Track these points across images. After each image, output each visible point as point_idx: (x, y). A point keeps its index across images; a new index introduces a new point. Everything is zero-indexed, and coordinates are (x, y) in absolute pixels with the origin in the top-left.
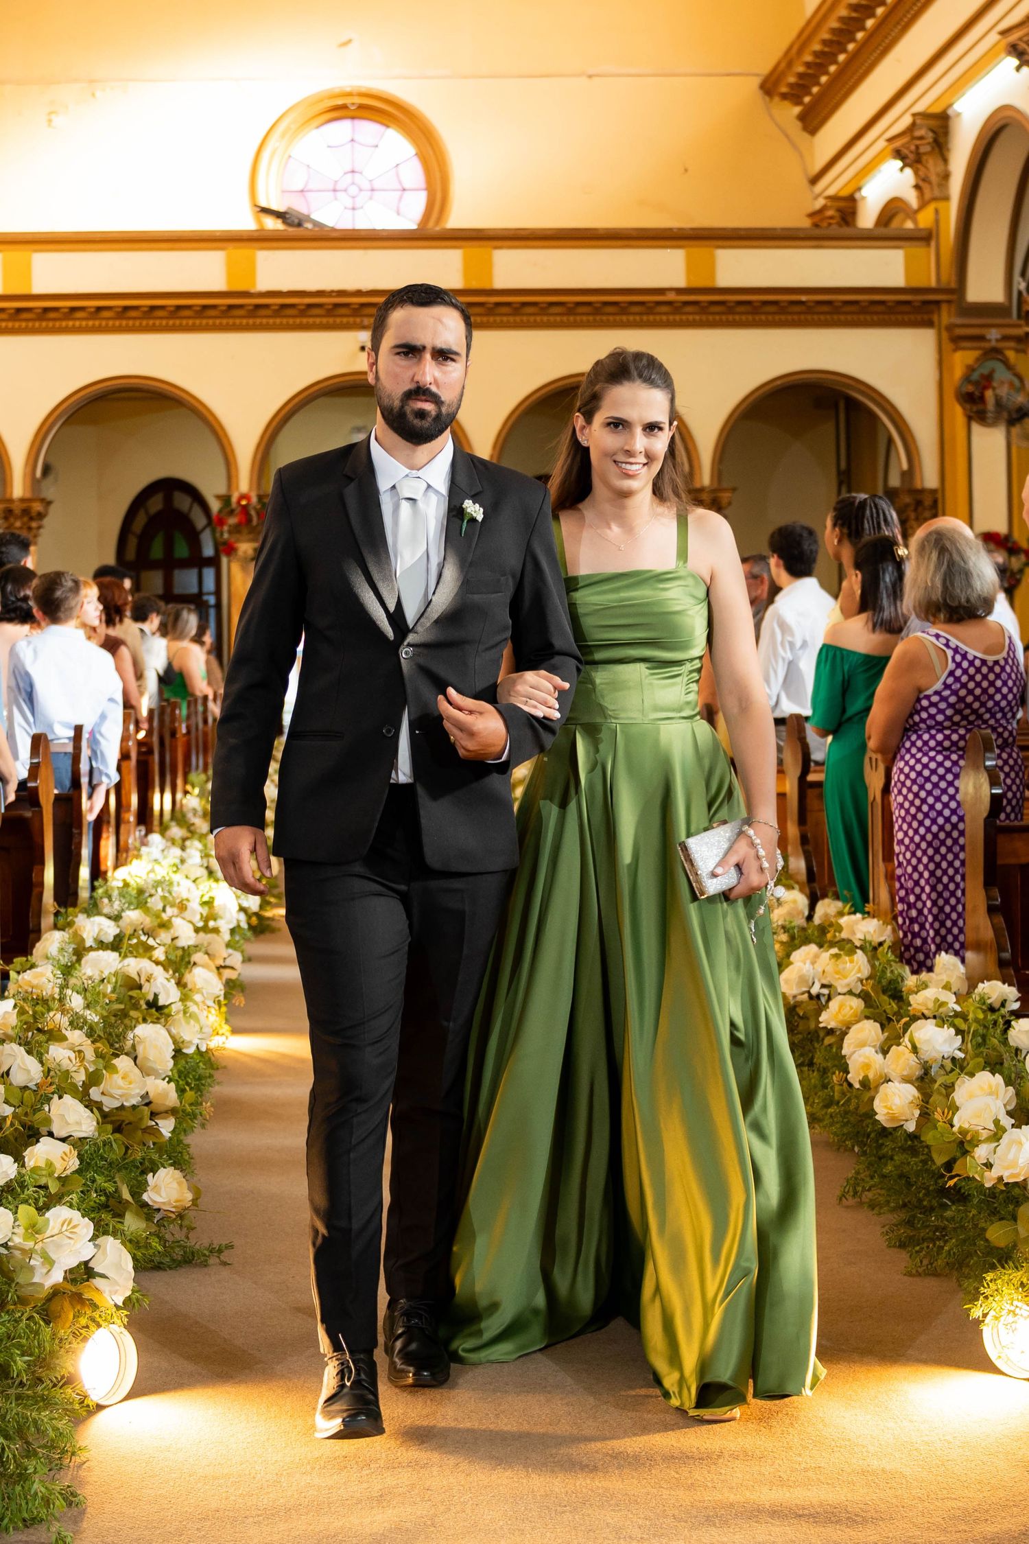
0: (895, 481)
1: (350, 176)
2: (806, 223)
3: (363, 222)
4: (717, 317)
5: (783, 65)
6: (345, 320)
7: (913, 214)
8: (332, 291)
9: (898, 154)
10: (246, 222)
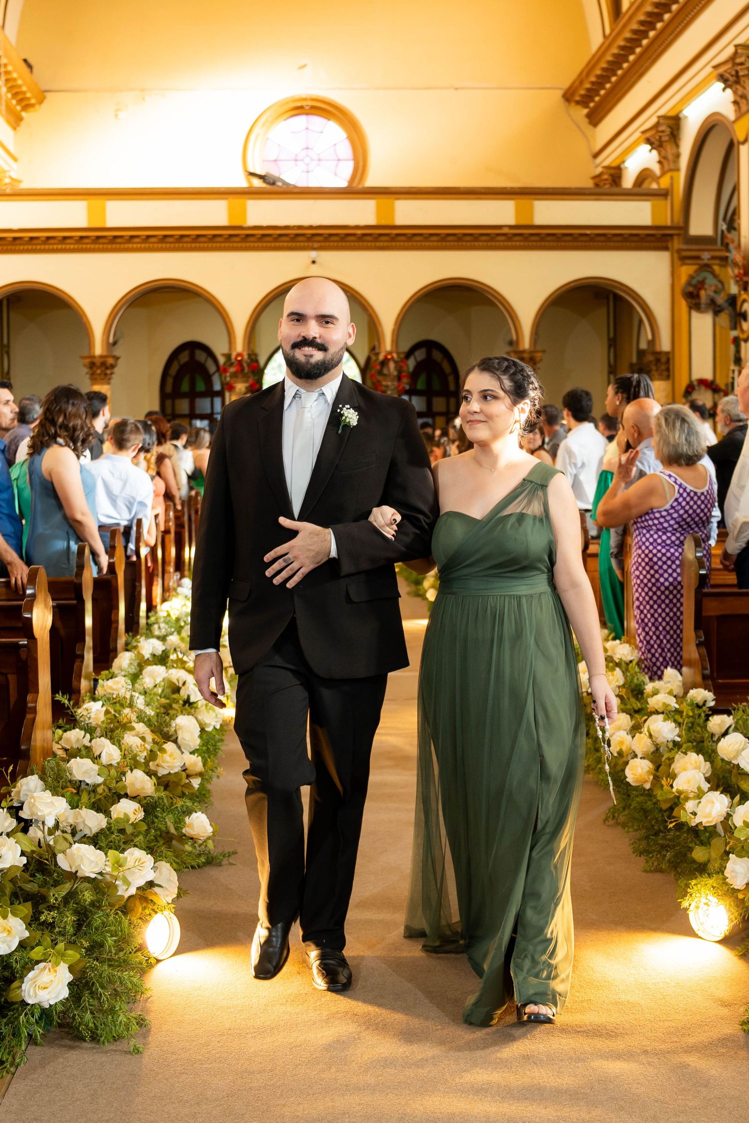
0: (643, 345)
1: (305, 151)
2: (589, 184)
3: (314, 182)
4: (534, 244)
5: (577, 83)
6: (302, 244)
7: (657, 179)
8: (294, 226)
9: (648, 141)
10: (241, 182)
